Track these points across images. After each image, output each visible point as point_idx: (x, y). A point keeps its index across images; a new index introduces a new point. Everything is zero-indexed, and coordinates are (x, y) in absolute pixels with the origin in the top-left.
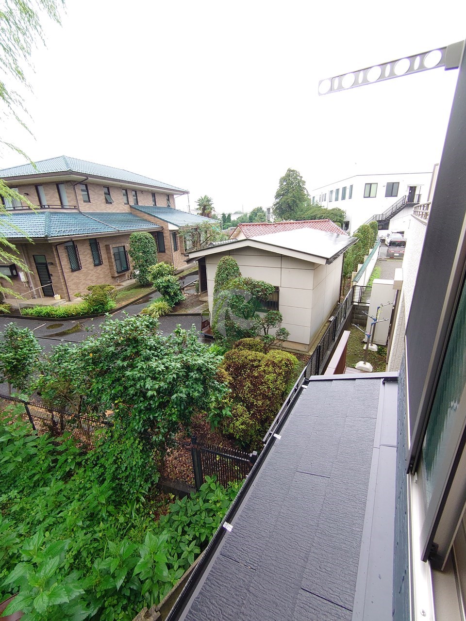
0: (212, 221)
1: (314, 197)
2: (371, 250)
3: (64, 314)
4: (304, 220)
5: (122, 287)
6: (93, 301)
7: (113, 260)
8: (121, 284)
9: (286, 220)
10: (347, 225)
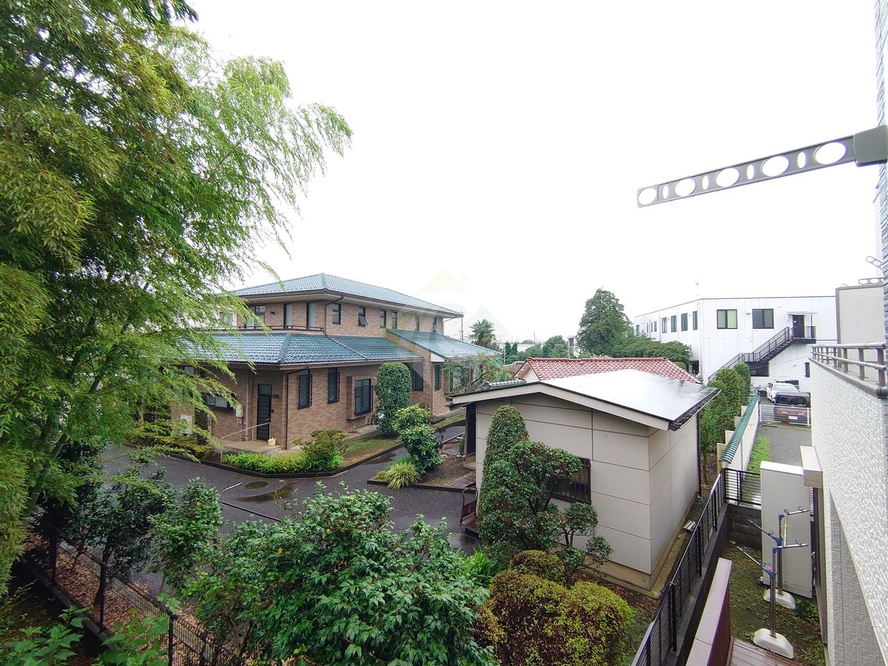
0: (491, 353)
1: (638, 326)
2: (744, 408)
3: (273, 467)
4: (626, 356)
5: (358, 435)
6: (315, 452)
7: (353, 397)
8: (357, 430)
9: (598, 355)
10: (695, 367)
